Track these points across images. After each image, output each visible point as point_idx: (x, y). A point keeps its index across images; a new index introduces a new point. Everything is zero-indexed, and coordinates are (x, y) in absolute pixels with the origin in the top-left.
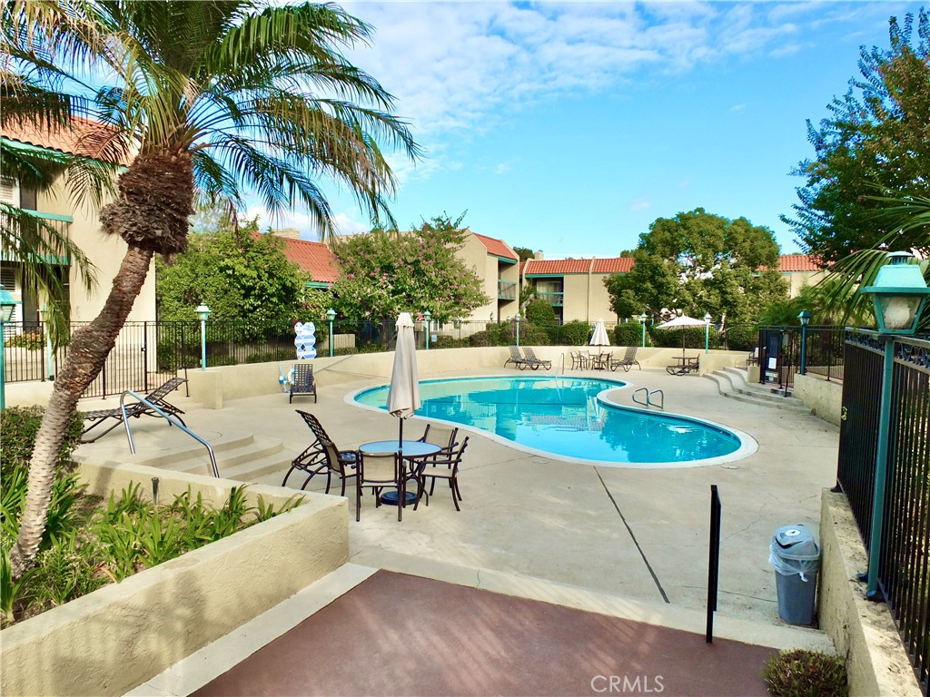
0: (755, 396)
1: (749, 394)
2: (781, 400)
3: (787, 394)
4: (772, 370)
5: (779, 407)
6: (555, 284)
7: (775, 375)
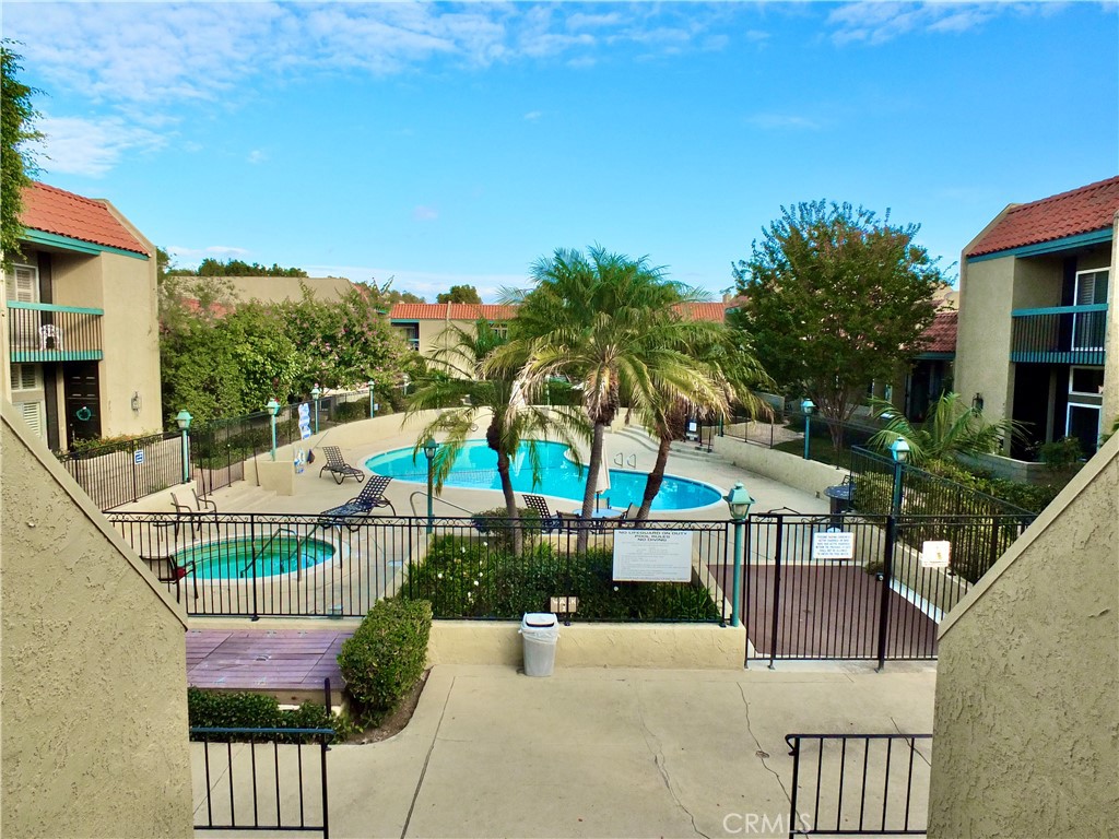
0: (685, 452)
1: (678, 451)
2: (704, 455)
3: (709, 451)
4: (693, 432)
5: (707, 461)
6: (408, 330)
7: (696, 436)
